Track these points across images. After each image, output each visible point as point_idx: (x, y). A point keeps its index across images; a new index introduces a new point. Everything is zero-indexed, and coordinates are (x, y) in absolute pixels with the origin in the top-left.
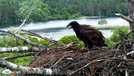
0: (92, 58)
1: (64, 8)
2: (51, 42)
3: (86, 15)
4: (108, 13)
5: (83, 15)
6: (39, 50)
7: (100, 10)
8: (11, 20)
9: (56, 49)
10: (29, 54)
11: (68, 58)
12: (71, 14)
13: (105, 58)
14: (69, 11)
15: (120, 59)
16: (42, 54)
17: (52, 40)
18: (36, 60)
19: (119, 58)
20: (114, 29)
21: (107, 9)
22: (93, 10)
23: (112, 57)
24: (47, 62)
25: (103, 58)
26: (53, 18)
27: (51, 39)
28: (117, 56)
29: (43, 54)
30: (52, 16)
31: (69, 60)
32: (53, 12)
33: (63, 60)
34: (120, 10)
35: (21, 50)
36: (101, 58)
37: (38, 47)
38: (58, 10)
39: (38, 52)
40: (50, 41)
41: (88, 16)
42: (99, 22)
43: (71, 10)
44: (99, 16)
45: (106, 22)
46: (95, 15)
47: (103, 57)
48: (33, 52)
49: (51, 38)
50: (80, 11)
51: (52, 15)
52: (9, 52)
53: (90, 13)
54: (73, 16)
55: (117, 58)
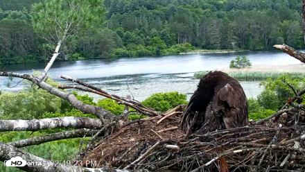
0: (222, 146)
1: (154, 30)
2: (127, 105)
3: (203, 48)
4: (252, 42)
5: (197, 46)
6: (101, 123)
7: (234, 37)
8: (31, 56)
9: (138, 122)
10: (78, 133)
11: (168, 146)
12: (169, 43)
13: (251, 146)
14: (163, 37)
15: (285, 149)
16: (107, 134)
17: (131, 102)
18: (95, 147)
19: (284, 145)
20: (266, 79)
21: (250, 34)
22: (218, 36)
23: (267, 142)
24: (120, 152)
25: (248, 146)
26: (127, 52)
27: (128, 100)
28: (279, 141)
29: (110, 134)
30: (124, 47)
31: (169, 149)
32: (127, 38)
33: (156, 149)
34: (281, 38)
35: (60, 124)
36: (244, 146)
37: (98, 117)
38: (139, 35)
39: (99, 128)
40: (124, 104)
41: (208, 49)
42: (233, 62)
43: (168, 35)
44: (232, 49)
45: (249, 64)
46: (223, 48)
47: (248, 143)
48: (87, 128)
49: (129, 97)
50: (190, 38)
51: (125, 45)
52: (34, 130)
53: (212, 42)
54: (172, 49)
55: (280, 147)
